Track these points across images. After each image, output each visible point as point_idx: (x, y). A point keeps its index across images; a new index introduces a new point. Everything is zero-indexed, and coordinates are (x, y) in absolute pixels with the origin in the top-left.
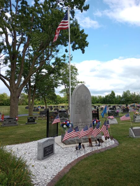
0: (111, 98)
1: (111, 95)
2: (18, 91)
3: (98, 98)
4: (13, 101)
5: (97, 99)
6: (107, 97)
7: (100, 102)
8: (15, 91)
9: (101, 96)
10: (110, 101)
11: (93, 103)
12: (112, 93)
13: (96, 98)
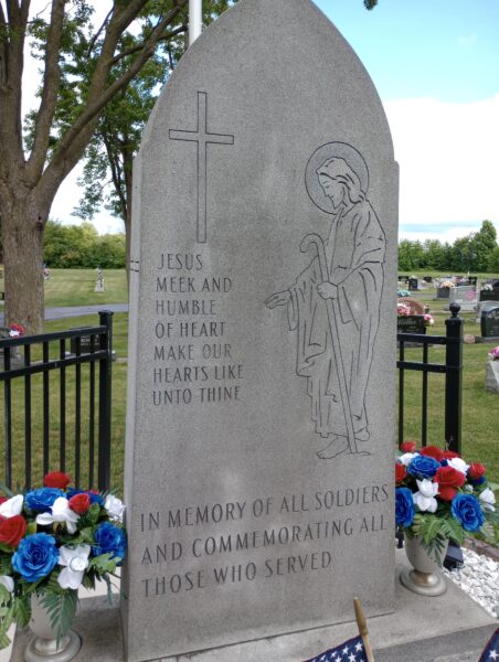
0: (478, 248)
1: (478, 237)
2: (33, 197)
3: (426, 250)
4: (15, 244)
5: (420, 254)
6: (461, 244)
7: (433, 266)
8: (20, 194)
9: (437, 242)
10: (471, 262)
11: (403, 267)
12: (482, 230)
13: (418, 247)
